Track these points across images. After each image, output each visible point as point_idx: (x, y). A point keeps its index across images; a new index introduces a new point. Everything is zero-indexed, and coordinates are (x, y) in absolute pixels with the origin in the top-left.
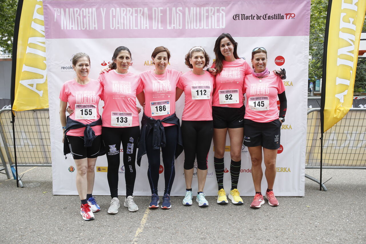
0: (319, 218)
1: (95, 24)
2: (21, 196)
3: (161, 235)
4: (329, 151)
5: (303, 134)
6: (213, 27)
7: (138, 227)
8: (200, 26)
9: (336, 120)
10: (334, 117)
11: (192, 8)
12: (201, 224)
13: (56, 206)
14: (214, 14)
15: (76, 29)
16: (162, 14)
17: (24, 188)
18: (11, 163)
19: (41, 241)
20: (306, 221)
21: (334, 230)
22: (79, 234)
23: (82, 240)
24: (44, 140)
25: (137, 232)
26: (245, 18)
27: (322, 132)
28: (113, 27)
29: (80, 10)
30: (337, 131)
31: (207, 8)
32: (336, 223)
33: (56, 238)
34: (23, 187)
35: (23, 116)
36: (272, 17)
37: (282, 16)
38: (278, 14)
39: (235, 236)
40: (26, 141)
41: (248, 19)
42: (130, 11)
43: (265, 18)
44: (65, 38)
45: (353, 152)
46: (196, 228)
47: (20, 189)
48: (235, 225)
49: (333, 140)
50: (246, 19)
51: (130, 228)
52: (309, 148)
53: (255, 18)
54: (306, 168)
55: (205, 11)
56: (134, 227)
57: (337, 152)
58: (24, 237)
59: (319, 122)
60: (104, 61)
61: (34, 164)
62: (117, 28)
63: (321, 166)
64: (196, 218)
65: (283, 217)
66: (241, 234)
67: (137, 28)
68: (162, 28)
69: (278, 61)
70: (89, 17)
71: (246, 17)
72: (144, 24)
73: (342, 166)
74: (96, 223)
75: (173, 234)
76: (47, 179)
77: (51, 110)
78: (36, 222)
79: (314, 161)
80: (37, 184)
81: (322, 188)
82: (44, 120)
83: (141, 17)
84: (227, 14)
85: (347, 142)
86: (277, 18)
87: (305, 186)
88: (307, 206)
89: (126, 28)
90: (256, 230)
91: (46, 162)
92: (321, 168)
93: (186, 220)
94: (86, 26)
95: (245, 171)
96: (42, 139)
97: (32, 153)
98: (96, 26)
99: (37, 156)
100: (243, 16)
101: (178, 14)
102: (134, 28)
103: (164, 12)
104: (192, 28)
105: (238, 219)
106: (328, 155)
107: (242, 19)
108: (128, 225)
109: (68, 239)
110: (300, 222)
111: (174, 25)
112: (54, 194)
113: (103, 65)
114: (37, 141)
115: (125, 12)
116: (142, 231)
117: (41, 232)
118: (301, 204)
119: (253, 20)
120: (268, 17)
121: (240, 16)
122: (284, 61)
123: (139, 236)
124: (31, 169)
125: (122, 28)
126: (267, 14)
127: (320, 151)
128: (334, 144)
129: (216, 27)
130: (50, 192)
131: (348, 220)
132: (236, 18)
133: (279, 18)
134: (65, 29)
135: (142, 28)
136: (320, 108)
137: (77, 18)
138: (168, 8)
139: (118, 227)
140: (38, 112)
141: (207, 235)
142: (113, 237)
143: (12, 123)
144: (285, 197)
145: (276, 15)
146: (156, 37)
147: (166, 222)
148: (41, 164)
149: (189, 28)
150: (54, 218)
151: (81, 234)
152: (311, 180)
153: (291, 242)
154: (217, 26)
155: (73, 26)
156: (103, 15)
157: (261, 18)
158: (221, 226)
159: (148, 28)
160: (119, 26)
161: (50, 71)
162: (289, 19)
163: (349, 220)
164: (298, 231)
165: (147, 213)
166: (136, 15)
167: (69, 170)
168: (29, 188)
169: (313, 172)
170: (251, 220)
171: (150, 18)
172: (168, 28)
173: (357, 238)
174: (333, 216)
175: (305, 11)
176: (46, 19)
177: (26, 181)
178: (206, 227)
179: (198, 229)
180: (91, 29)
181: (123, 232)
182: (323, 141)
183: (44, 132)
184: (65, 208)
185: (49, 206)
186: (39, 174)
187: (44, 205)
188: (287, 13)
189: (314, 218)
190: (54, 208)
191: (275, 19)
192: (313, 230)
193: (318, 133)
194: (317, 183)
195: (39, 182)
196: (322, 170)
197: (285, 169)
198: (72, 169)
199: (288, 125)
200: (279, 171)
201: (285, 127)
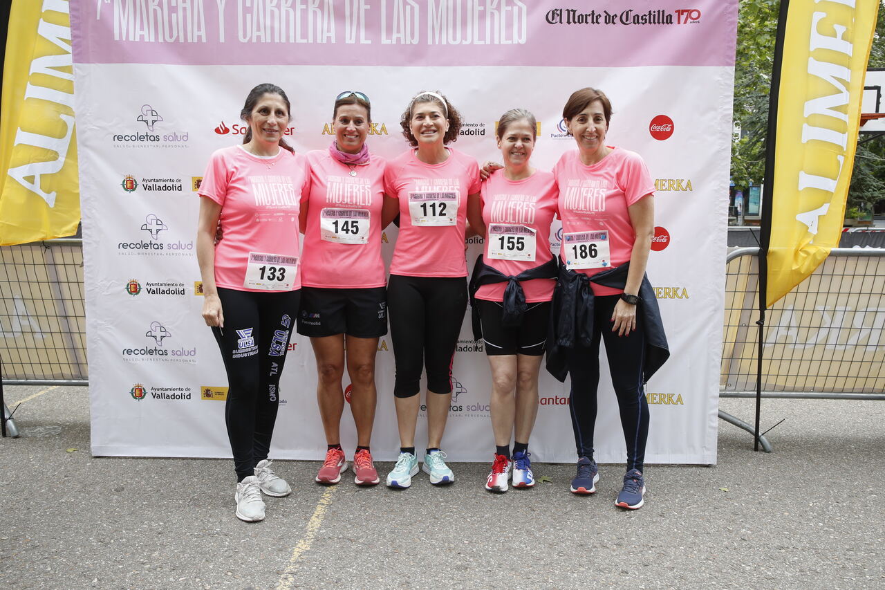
0: (752, 517)
1: (199, 29)
2: (12, 458)
3: (356, 559)
4: (777, 355)
5: (715, 310)
6: (496, 42)
7: (300, 537)
8: (464, 37)
9: (798, 277)
10: (792, 271)
12: (457, 532)
13: (98, 483)
14: (498, 8)
15: (152, 39)
16: (368, 7)
17: (20, 441)
19: (52, 572)
20: (719, 526)
21: (788, 548)
22: (150, 556)
23: (156, 569)
24: (72, 321)
25: (297, 550)
26: (576, 20)
27: (763, 307)
28: (245, 36)
30: (799, 306)
32: (791, 530)
33: (91, 565)
34: (16, 437)
35: (19, 260)
36: (642, 19)
37: (667, 17)
38: (659, 11)
39: (542, 563)
40: (25, 322)
41: (582, 22)
43: (627, 20)
44: (123, 62)
45: (838, 357)
46: (444, 542)
47: (8, 441)
48: (541, 535)
49: (789, 327)
50: (579, 22)
51: (281, 539)
52: (730, 347)
53: (602, 20)
54: (721, 396)
55: (476, 1)
56: (290, 537)
57: (797, 356)
58: (9, 562)
59: (755, 283)
60: (223, 122)
61: (47, 379)
62: (254, 40)
63: (759, 391)
64: (447, 516)
65: (662, 515)
66: (556, 557)
67: (305, 41)
68: (369, 42)
69: (658, 128)
70: (184, 9)
71: (579, 17)
72: (324, 29)
73: (810, 392)
74: (195, 526)
75: (387, 556)
76: (79, 418)
78: (42, 523)
79: (742, 379)
80: (54, 429)
81: (760, 444)
82: (70, 269)
83: (315, 12)
84: (532, 7)
85: (823, 333)
86: (656, 21)
87: (719, 440)
88: (723, 489)
89: (277, 40)
90: (595, 547)
91: (77, 374)
92: (758, 397)
93: (420, 521)
94: (178, 33)
96: (66, 317)
97: (42, 353)
98: (203, 33)
99: (53, 359)
100: (571, 13)
101: (408, 8)
102: (299, 40)
103: (373, 1)
104: (444, 42)
105: (550, 520)
107: (569, 23)
108: (276, 533)
109: (121, 567)
110: (704, 529)
111: (399, 35)
112: (93, 455)
113: (221, 133)
114: (53, 320)
116: (309, 549)
117: (53, 550)
118: (708, 484)
119: (596, 24)
120: (634, 17)
121: (565, 14)
122: (672, 128)
123: (300, 560)
124: (42, 393)
125: (269, 40)
126: (631, 11)
127: (756, 355)
128: (791, 336)
129: (504, 42)
130: (85, 449)
131: (822, 524)
132: (553, 19)
133: (661, 21)
134: (124, 39)
135: (319, 41)
136: (757, 248)
137: (155, 11)
139: (248, 536)
140: (57, 250)
141: (471, 559)
142: (236, 562)
144: (669, 466)
145: (654, 12)
146: (352, 63)
147: (372, 525)
148: (64, 379)
149: (437, 43)
150: (90, 514)
151: (154, 555)
152: (734, 426)
153: (681, 578)
154: (506, 39)
155: (145, 32)
156: (221, 8)
157: (617, 20)
158: (509, 537)
159: (333, 41)
160: (262, 33)
161: (86, 146)
162: (685, 22)
163: (824, 523)
164: (699, 551)
165: (326, 502)
166: (304, 7)
167: (133, 395)
168: (33, 439)
169: (739, 405)
170: (582, 521)
171: (339, 14)
172: (384, 40)
173: (843, 567)
174: (785, 514)
175: (726, 4)
176: (75, 13)
177: (26, 422)
178: (470, 539)
179: (449, 543)
180: (190, 40)
181: (261, 550)
182: (765, 329)
183: (72, 299)
184: (119, 490)
185: (80, 483)
186: (60, 406)
187: (68, 481)
188: (681, 8)
189: (740, 518)
190: (91, 489)
191: (650, 23)
192: (735, 549)
193: (752, 309)
194: (748, 434)
195: (58, 424)
196: (762, 399)
197: (671, 396)
198: (139, 393)
199: (678, 288)
200: (655, 401)
201: (671, 294)
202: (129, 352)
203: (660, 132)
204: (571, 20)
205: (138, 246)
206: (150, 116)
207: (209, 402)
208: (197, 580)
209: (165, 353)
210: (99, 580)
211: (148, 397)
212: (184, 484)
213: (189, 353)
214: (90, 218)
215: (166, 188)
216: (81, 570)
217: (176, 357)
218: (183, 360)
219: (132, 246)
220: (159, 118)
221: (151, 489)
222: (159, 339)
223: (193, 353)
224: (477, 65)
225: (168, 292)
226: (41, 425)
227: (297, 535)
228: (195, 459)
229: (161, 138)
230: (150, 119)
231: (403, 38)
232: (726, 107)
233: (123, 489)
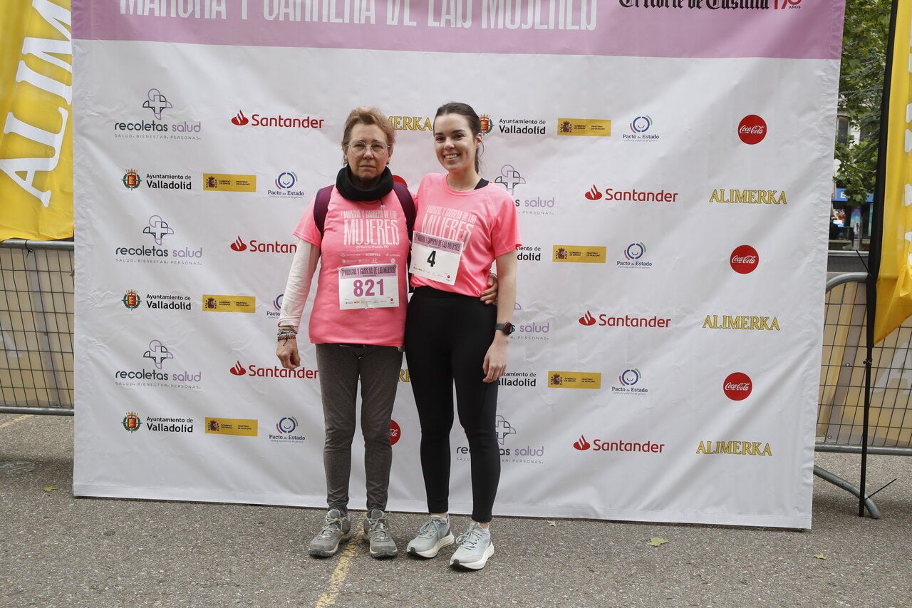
0: (852, 589)
1: (219, 4)
4: (889, 402)
5: (812, 345)
6: (561, 27)
7: (322, 590)
8: (524, 21)
12: (504, 591)
13: (84, 526)
15: (164, 14)
20: (811, 597)
24: (54, 338)
25: (319, 603)
26: (655, 3)
27: (870, 345)
28: (271, 13)
36: (733, 2)
37: (762, 1)
41: (662, 5)
44: (128, 40)
48: (602, 598)
49: (903, 369)
50: (658, 5)
51: (301, 591)
52: (830, 391)
53: (685, 3)
54: (817, 450)
56: (310, 590)
59: (861, 316)
60: (241, 112)
61: (18, 406)
62: (282, 18)
63: (865, 445)
65: (744, 582)
67: (340, 21)
68: (414, 24)
69: (748, 130)
72: (362, 8)
74: (200, 575)
76: (58, 451)
77: (83, 247)
78: (24, 567)
79: (845, 431)
80: (26, 465)
81: (865, 509)
82: (55, 277)
86: (749, 5)
88: (819, 556)
89: (308, 19)
91: (55, 401)
92: (864, 453)
93: (460, 578)
94: (194, 7)
95: (637, 447)
96: (47, 333)
97: (16, 374)
98: (223, 8)
99: (29, 383)
102: (333, 20)
104: (500, 26)
105: (612, 582)
106: (886, 414)
107: (646, 6)
108: (294, 585)
110: (794, 599)
111: (448, 17)
112: (76, 495)
113: (238, 124)
114: (31, 336)
116: (333, 603)
117: (40, 596)
118: (800, 550)
119: (678, 8)
120: (723, 1)
122: (765, 130)
124: (6, 424)
127: (862, 402)
129: (570, 27)
130: (65, 488)
132: (628, 1)
133: (754, 5)
134: (131, 12)
135: (356, 21)
136: (864, 274)
139: (263, 588)
140: (41, 254)
144: (754, 528)
146: (394, 47)
147: (405, 580)
148: (40, 407)
149: (492, 26)
150: (78, 559)
151: (156, 604)
155: (156, 6)
157: (703, 4)
159: (373, 21)
160: (290, 10)
162: (783, 7)
167: (125, 425)
169: (843, 464)
170: (650, 585)
172: (431, 23)
174: (893, 587)
178: (518, 599)
179: (495, 602)
180: (207, 16)
181: (279, 602)
182: (873, 371)
183: (55, 313)
184: (110, 534)
185: (62, 525)
186: (29, 440)
187: (48, 522)
189: (837, 590)
190: (76, 532)
191: (742, 7)
193: (857, 347)
194: (852, 496)
195: (30, 460)
196: (868, 456)
197: (757, 445)
198: (132, 423)
199: (767, 318)
200: (738, 451)
201: (759, 324)
202: (123, 375)
203: (750, 134)
204: (649, 3)
205: (139, 252)
206: (158, 102)
207: (213, 437)
209: (165, 377)
211: (143, 428)
212: (185, 530)
213: (193, 378)
214: (84, 218)
215: (173, 186)
217: (178, 382)
218: (186, 386)
219: (132, 252)
220: (168, 105)
221: (146, 534)
222: (158, 360)
223: (197, 378)
224: (538, 53)
225: (171, 306)
226: (10, 460)
227: (320, 588)
228: (195, 503)
229: (170, 127)
230: (158, 105)
231: (453, 21)
232: (829, 107)
233: (114, 533)
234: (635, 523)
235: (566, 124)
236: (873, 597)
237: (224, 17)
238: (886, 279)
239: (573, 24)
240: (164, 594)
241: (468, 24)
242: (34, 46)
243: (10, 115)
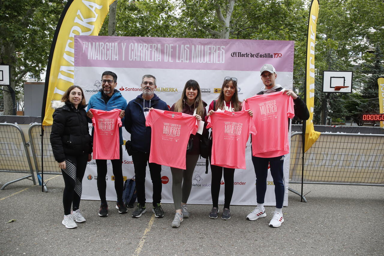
0: (299, 223)
1: (116, 56)
2: (46, 199)
3: (166, 234)
4: (309, 169)
6: (215, 62)
7: (146, 227)
8: (204, 60)
11: (197, 46)
12: (199, 227)
14: (215, 51)
15: (100, 59)
16: (172, 50)
18: (38, 171)
19: (64, 236)
20: (288, 226)
21: (311, 233)
22: (96, 232)
23: (98, 236)
25: (145, 231)
26: (241, 56)
27: (303, 153)
28: (131, 59)
29: (105, 44)
30: (316, 152)
31: (210, 46)
32: (312, 227)
33: (77, 234)
34: (47, 192)
36: (263, 56)
37: (271, 55)
38: (268, 54)
39: (228, 237)
41: (243, 56)
42: (146, 46)
43: (258, 56)
44: (90, 66)
45: (329, 170)
47: (44, 193)
48: (228, 228)
49: (312, 159)
51: (140, 228)
52: (293, 166)
53: (249, 56)
54: (289, 183)
55: (208, 49)
56: (143, 227)
57: (315, 169)
58: (49, 232)
59: (301, 144)
60: (122, 87)
62: (134, 60)
63: (302, 181)
64: (196, 222)
66: (233, 235)
67: (151, 61)
68: (172, 61)
70: (112, 49)
72: (157, 57)
73: (320, 182)
79: (297, 177)
80: (59, 190)
81: (303, 200)
83: (155, 51)
84: (227, 51)
85: (324, 161)
86: (267, 57)
87: (289, 198)
89: (142, 60)
90: (246, 232)
92: (302, 183)
94: (109, 57)
95: (238, 183)
98: (117, 57)
100: (240, 54)
101: (185, 51)
102: (149, 60)
103: (174, 48)
104: (197, 62)
105: (231, 223)
108: (138, 226)
110: (283, 227)
113: (122, 90)
115: (142, 47)
116: (149, 231)
117: (64, 229)
119: (247, 57)
120: (260, 55)
121: (237, 54)
123: (147, 235)
124: (54, 177)
125: (139, 60)
126: (259, 53)
127: (301, 169)
128: (313, 162)
129: (217, 62)
131: (322, 226)
132: (233, 55)
133: (269, 57)
134: (91, 59)
135: (156, 61)
137: (102, 50)
138: (177, 45)
139: (129, 227)
141: (205, 235)
142: (125, 235)
143: (41, 137)
146: (166, 68)
149: (195, 62)
152: (294, 193)
153: (275, 242)
155: (98, 57)
156: (124, 49)
157: (255, 56)
158: (217, 229)
159: (160, 61)
160: (137, 58)
162: (277, 57)
164: (281, 234)
166: (151, 49)
167: (88, 178)
168: (53, 193)
169: (296, 187)
171: (163, 52)
172: (177, 61)
173: (329, 239)
175: (290, 52)
176: (75, 50)
177: (49, 187)
178: (204, 229)
179: (197, 230)
180: (113, 60)
181: (133, 231)
182: (304, 160)
188: (276, 53)
189: (295, 223)
191: (265, 57)
192: (293, 233)
193: (300, 153)
194: (299, 196)
195: (60, 188)
196: (303, 184)
197: (272, 182)
198: (90, 178)
204: (239, 56)
208: (113, 240)
210: (80, 239)
211: (93, 179)
216: (74, 236)
220: (101, 85)
223: (109, 164)
224: (208, 70)
226: (54, 188)
230: (98, 85)
231: (183, 60)
232: (290, 85)
233: (85, 210)
234: (238, 206)
235: (216, 90)
236: (305, 225)
237: (117, 60)
238: (307, 134)
239: (218, 61)
240: (100, 228)
241: (188, 61)
242: (63, 68)
243: (56, 88)
